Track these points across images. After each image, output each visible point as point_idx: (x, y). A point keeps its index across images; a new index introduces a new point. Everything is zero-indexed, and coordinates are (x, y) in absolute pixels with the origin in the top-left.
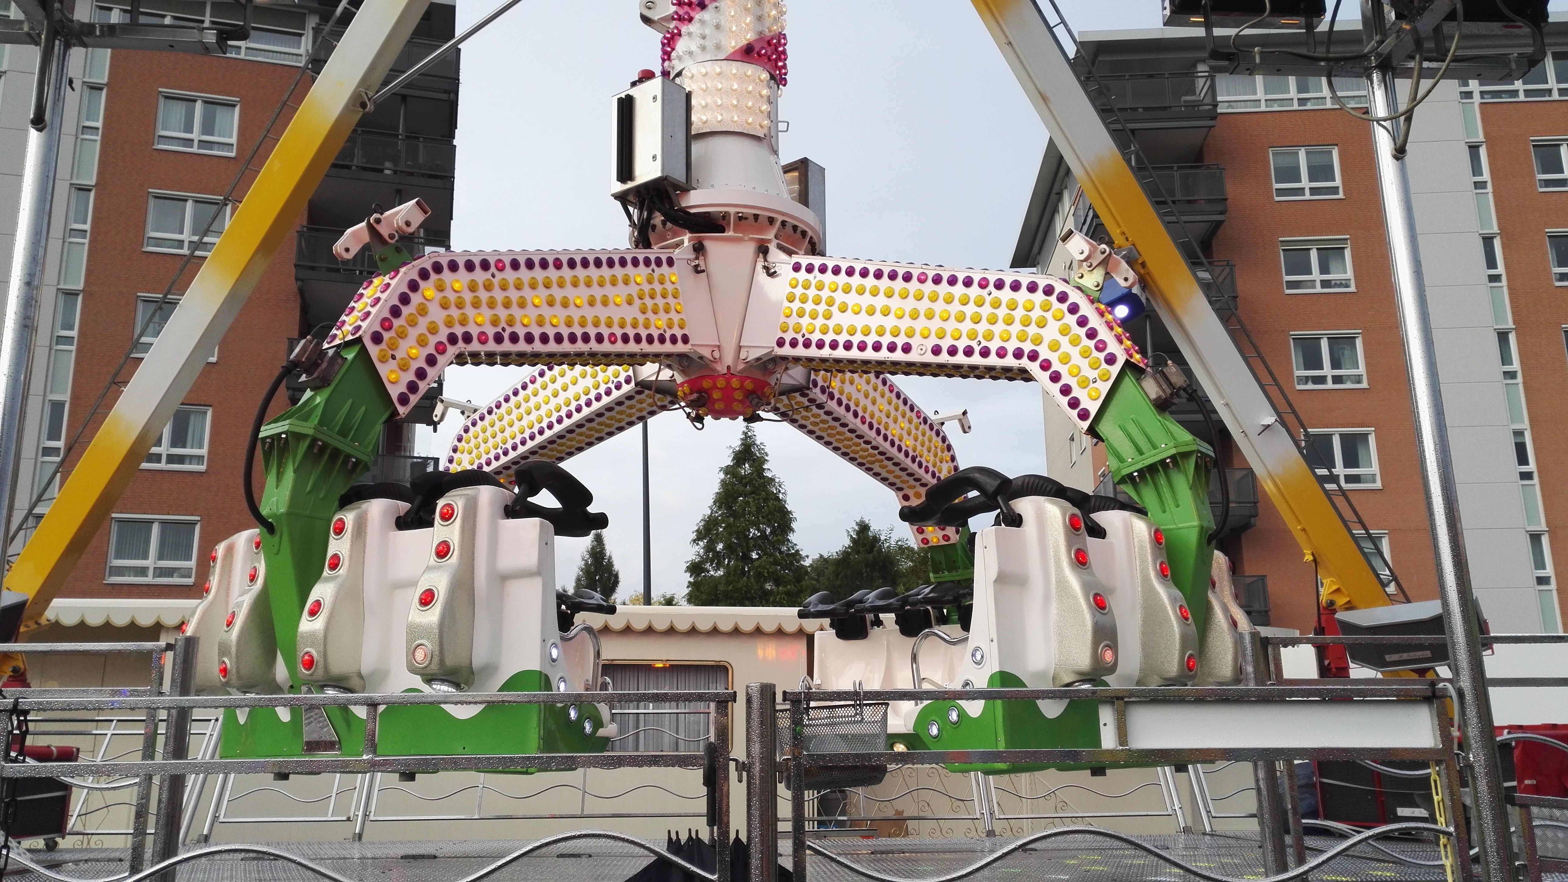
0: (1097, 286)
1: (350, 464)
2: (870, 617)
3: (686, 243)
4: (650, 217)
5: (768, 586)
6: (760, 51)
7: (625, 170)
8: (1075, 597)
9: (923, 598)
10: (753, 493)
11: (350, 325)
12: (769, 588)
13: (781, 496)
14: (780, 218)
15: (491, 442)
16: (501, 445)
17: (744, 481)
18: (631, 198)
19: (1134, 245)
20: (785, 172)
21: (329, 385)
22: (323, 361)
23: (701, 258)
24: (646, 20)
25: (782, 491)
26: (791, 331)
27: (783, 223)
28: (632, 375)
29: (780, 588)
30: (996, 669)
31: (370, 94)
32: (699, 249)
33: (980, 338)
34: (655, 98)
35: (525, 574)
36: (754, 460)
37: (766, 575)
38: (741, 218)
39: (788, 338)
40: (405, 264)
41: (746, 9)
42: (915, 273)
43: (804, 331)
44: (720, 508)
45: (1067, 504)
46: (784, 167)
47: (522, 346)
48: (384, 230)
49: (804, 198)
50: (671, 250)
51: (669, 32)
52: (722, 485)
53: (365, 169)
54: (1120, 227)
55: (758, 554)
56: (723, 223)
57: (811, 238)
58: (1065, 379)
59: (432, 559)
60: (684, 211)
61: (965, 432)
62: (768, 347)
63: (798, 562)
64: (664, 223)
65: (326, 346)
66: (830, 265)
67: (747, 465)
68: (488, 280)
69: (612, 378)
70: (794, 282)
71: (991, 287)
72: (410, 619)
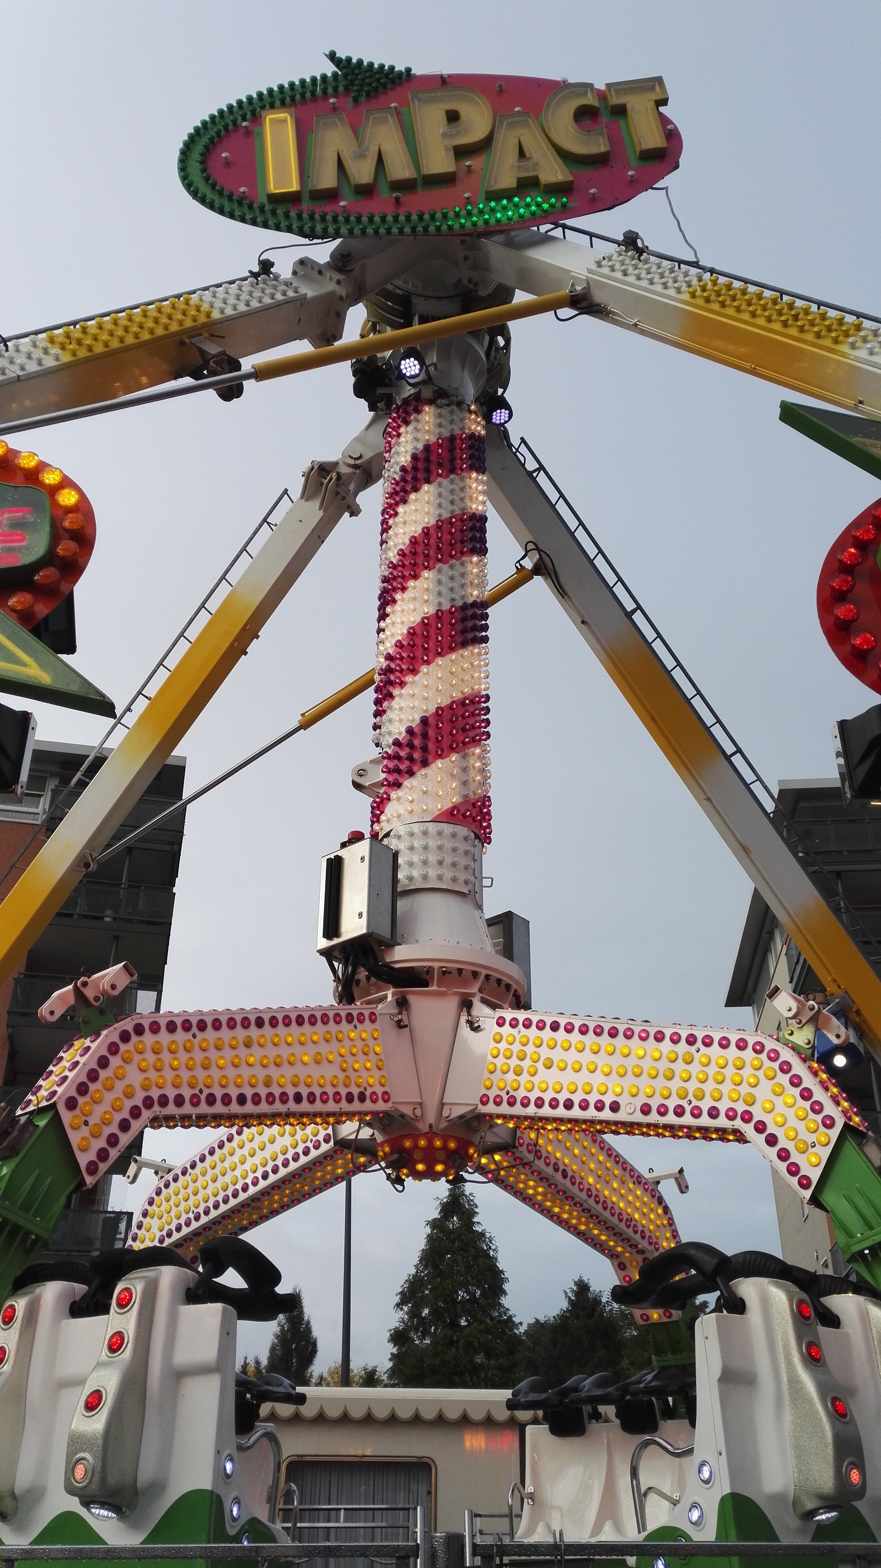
0: (809, 1043)
1: (29, 1241)
2: (587, 1409)
3: (390, 998)
4: (354, 972)
5: (479, 1359)
6: (466, 813)
7: (332, 926)
8: (810, 1401)
9: (645, 1387)
10: (461, 1249)
11: (46, 1090)
12: (479, 1361)
13: (491, 1253)
14: (484, 972)
15: (183, 1205)
16: (193, 1208)
17: (452, 1236)
18: (336, 953)
19: (846, 992)
20: (489, 926)
21: (17, 1154)
22: (14, 1130)
23: (405, 1013)
24: (357, 786)
25: (493, 1247)
26: (495, 1088)
27: (487, 977)
28: (331, 1134)
29: (492, 1362)
30: (727, 1490)
31: (95, 855)
32: (402, 1003)
33: (690, 1097)
34: (363, 859)
35: (203, 1370)
36: (463, 1213)
37: (476, 1345)
38: (445, 973)
39: (492, 1094)
40: (107, 1026)
41: (452, 776)
42: (621, 1028)
43: (508, 1088)
44: (426, 1267)
45: (795, 1289)
46: (488, 921)
47: (219, 1108)
48: (89, 993)
49: (508, 952)
50: (374, 1006)
51: (378, 797)
52: (428, 1242)
53: (85, 917)
54: (831, 974)
55: (467, 1320)
56: (426, 977)
57: (516, 991)
58: (782, 1143)
59: (103, 1354)
60: (388, 966)
61: (682, 1192)
62: (471, 1105)
63: (511, 1330)
64: (368, 978)
65: (19, 1112)
66: (535, 1019)
67: (455, 1219)
68: (189, 1040)
69: (311, 1137)
70: (497, 1037)
71: (699, 1044)
72: (73, 1427)
